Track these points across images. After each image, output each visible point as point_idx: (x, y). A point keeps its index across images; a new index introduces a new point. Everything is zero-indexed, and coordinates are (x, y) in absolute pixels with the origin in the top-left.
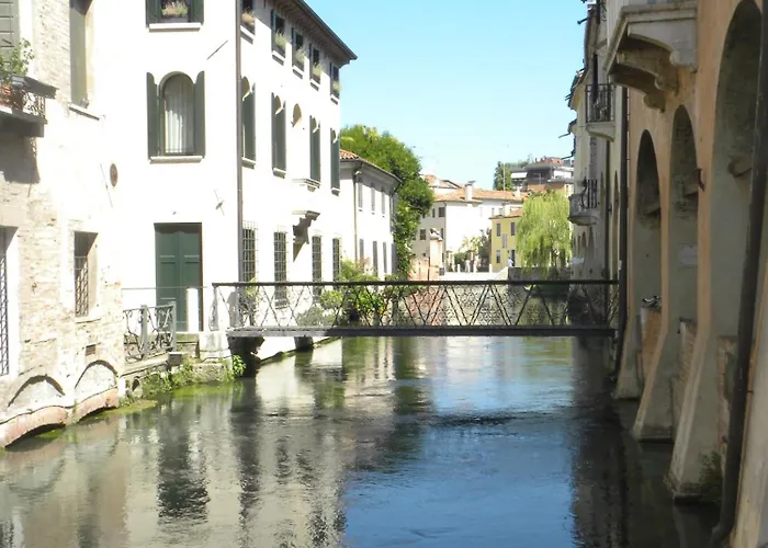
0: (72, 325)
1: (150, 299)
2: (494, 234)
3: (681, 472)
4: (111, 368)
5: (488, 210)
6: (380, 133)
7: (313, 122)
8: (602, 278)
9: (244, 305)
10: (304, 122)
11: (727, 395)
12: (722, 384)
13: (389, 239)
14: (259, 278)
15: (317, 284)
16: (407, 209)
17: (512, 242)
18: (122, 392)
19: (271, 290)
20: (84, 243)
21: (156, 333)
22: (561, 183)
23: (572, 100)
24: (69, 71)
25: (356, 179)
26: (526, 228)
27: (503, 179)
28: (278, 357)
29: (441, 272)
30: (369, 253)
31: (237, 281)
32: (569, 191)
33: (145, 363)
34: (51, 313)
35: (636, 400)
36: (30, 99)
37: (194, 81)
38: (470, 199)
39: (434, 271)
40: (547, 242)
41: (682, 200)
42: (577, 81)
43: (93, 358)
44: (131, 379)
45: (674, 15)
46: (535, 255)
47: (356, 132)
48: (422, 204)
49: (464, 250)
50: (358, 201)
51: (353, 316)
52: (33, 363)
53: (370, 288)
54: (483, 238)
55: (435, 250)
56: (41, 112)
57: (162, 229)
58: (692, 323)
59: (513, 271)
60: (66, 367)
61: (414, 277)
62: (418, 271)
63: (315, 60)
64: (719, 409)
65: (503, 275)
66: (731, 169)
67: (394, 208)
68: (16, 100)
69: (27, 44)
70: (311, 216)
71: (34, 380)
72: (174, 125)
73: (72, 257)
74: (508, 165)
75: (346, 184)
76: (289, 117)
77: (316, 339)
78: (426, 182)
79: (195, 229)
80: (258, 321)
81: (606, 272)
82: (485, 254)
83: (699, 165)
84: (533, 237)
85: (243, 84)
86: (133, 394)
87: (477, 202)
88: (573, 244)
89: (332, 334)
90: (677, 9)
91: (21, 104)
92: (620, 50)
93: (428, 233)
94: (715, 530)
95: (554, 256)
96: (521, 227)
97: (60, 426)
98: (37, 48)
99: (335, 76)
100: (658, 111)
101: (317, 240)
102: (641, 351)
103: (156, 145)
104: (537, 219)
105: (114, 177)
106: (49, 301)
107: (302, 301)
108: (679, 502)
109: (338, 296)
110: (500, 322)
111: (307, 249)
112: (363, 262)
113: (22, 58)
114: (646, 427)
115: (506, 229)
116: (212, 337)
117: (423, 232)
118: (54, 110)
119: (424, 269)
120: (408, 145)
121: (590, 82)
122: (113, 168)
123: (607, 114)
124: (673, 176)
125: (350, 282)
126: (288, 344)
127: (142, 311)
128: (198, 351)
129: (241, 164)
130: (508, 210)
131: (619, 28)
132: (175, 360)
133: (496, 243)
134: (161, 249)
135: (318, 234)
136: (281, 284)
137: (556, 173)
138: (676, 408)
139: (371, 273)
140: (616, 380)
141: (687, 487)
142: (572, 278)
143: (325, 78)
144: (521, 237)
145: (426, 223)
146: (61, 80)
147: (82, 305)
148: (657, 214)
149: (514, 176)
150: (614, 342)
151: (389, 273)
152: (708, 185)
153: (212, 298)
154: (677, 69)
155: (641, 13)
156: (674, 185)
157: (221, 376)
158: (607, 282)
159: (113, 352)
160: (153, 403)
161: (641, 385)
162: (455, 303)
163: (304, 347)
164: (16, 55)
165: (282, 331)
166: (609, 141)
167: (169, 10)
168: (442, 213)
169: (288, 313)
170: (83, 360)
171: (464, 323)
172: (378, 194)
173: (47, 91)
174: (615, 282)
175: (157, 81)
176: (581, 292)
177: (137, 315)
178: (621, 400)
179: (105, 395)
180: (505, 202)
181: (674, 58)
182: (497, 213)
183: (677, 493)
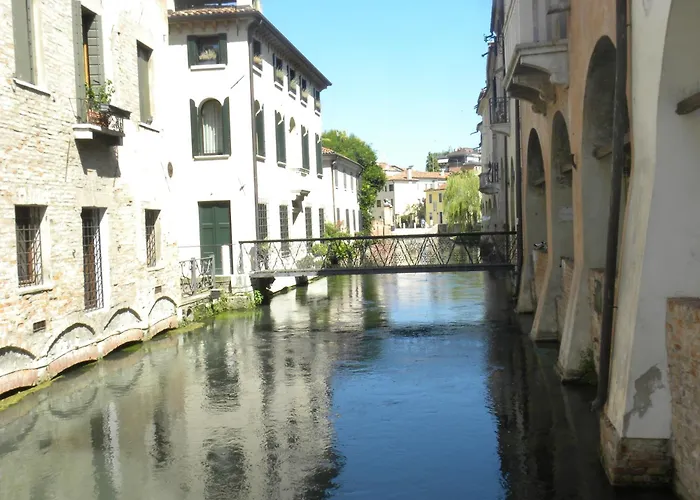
0: (144, 273)
1: (197, 253)
2: (428, 201)
3: (566, 363)
4: (172, 301)
5: (423, 185)
6: (348, 135)
7: (303, 129)
8: (503, 230)
9: (261, 255)
10: (297, 129)
11: (597, 309)
12: (593, 301)
13: (356, 207)
14: (270, 237)
15: (309, 240)
16: (368, 186)
17: (440, 207)
18: (180, 317)
19: (279, 245)
20: (151, 216)
21: (201, 277)
22: (472, 165)
23: (479, 109)
24: (138, 100)
25: (334, 167)
26: (450, 197)
27: (432, 164)
28: (285, 291)
29: (392, 229)
30: (343, 217)
31: (255, 239)
32: (478, 171)
33: (194, 298)
34: (131, 265)
35: (531, 314)
36: (113, 120)
37: (222, 103)
38: (410, 178)
39: (387, 227)
40: (464, 206)
41: (560, 176)
42: (482, 96)
43: (160, 295)
44: (186, 308)
45: (553, 49)
46: (456, 216)
47: (332, 135)
48: (378, 182)
49: (407, 214)
50: (335, 182)
51: (335, 261)
52: (120, 299)
53: (346, 241)
54: (420, 205)
55: (388, 213)
56: (121, 129)
57: (202, 205)
58: (570, 260)
59: (442, 227)
60: (142, 301)
61: (374, 233)
62: (377, 229)
63: (304, 86)
64: (592, 318)
65: (434, 230)
66: (595, 154)
67: (359, 186)
68: (104, 121)
69: (110, 83)
70: (304, 194)
71: (120, 312)
72: (209, 135)
73: (144, 226)
74: (436, 154)
75: (327, 171)
76: (287, 127)
77: (309, 278)
78: (380, 168)
79: (226, 205)
80: (271, 266)
81: (507, 226)
82: (422, 216)
83: (572, 152)
84: (455, 203)
85: (255, 105)
86: (187, 319)
87: (415, 180)
88: (482, 207)
89: (321, 274)
90: (554, 45)
91: (107, 124)
92: (515, 75)
93: (382, 202)
94: (594, 403)
95: (469, 215)
96: (446, 197)
97: (140, 342)
98: (116, 85)
99: (317, 97)
100: (542, 115)
101: (308, 210)
102: (534, 280)
103: (197, 148)
104: (457, 191)
105: (170, 171)
106: (130, 258)
107: (299, 251)
108: (565, 383)
109: (324, 248)
110: (436, 262)
111: (302, 216)
112: (339, 224)
113: (107, 92)
114: (540, 332)
115: (436, 198)
116: (240, 278)
117: (379, 201)
118: (129, 127)
119: (381, 227)
120: (367, 143)
121: (491, 96)
122: (170, 165)
123: (504, 117)
124: (553, 160)
125: (331, 237)
126: (291, 281)
127: (192, 262)
128: (230, 288)
129: (256, 160)
130: (437, 185)
131: (514, 60)
132: (215, 295)
133: (429, 208)
134: (202, 219)
135: (308, 206)
136: (285, 240)
137: (469, 159)
138: (560, 318)
139: (345, 231)
140: (517, 300)
141: (571, 373)
142: (483, 230)
143: (311, 99)
144: (446, 204)
145: (381, 195)
146: (133, 106)
147: (152, 259)
148: (542, 185)
149: (440, 161)
150: (515, 274)
151: (358, 230)
152: (579, 166)
153: (239, 252)
154: (555, 86)
155: (530, 48)
156: (555, 166)
157: (247, 305)
158: (507, 233)
159: (173, 290)
160: (201, 324)
161: (535, 303)
162: (405, 250)
163: (302, 283)
164: (103, 90)
165: (287, 273)
166: (506, 136)
167: (204, 56)
168: (392, 188)
169: (290, 260)
170: (153, 297)
171: (411, 264)
172: (348, 177)
173: (124, 114)
174: (513, 233)
175: (197, 105)
176: (490, 240)
177: (189, 265)
178: (521, 313)
179: (169, 320)
180: (434, 180)
181: (553, 79)
182: (429, 187)
183: (564, 377)
